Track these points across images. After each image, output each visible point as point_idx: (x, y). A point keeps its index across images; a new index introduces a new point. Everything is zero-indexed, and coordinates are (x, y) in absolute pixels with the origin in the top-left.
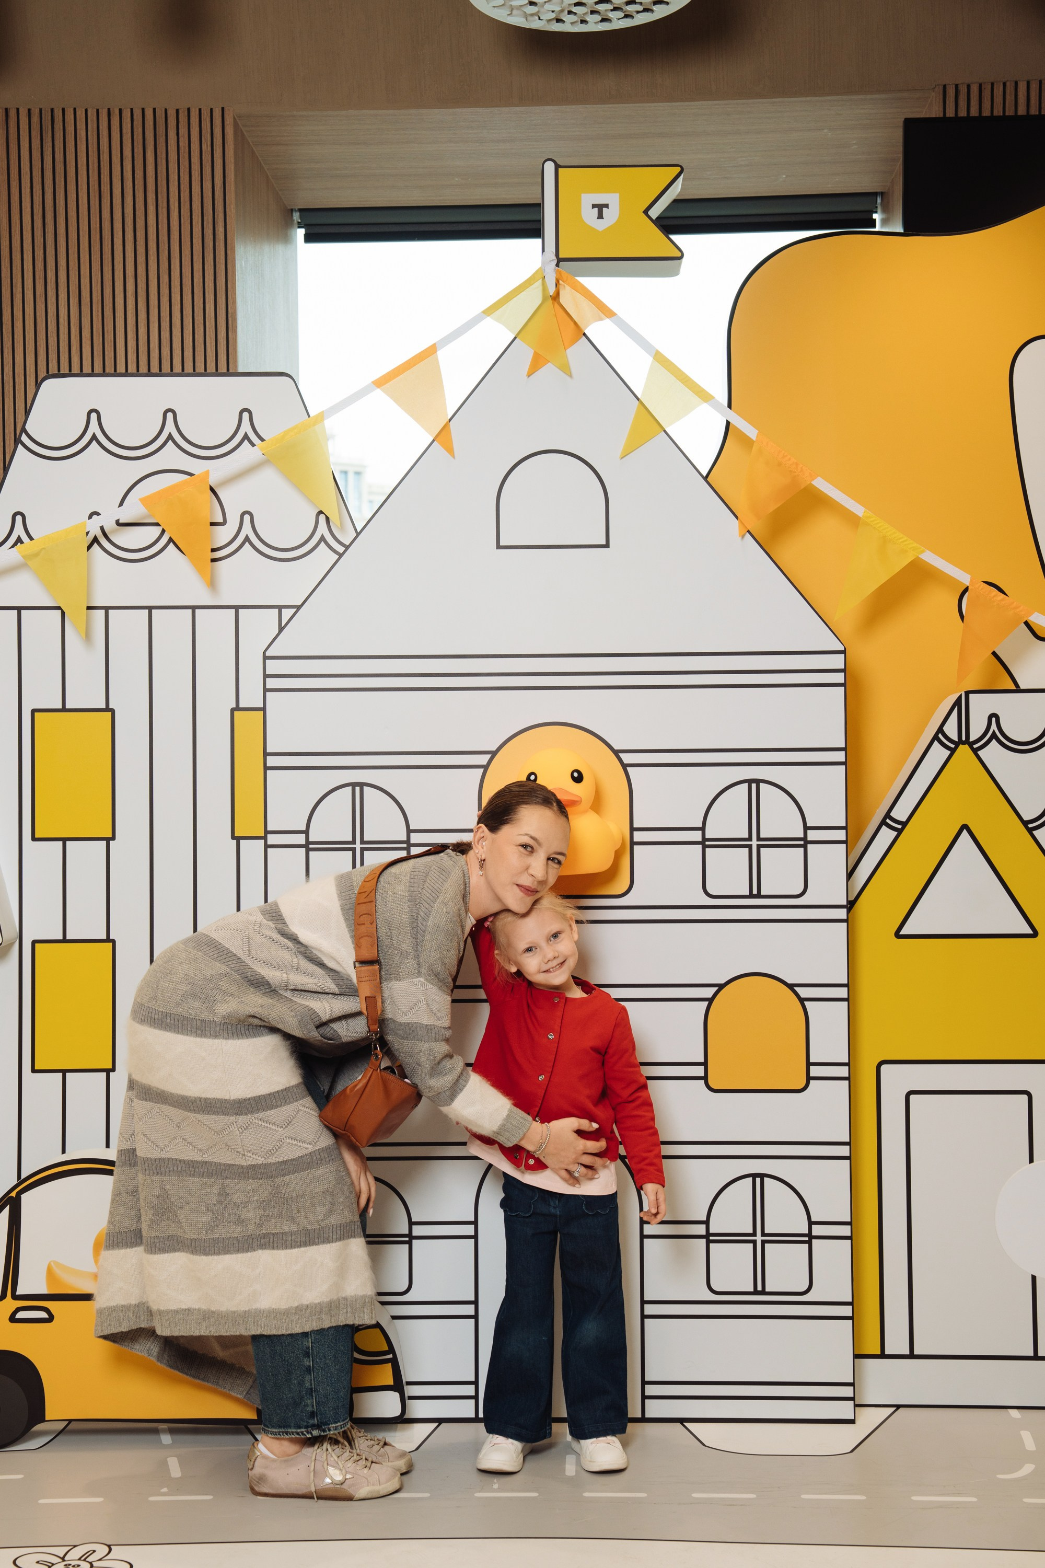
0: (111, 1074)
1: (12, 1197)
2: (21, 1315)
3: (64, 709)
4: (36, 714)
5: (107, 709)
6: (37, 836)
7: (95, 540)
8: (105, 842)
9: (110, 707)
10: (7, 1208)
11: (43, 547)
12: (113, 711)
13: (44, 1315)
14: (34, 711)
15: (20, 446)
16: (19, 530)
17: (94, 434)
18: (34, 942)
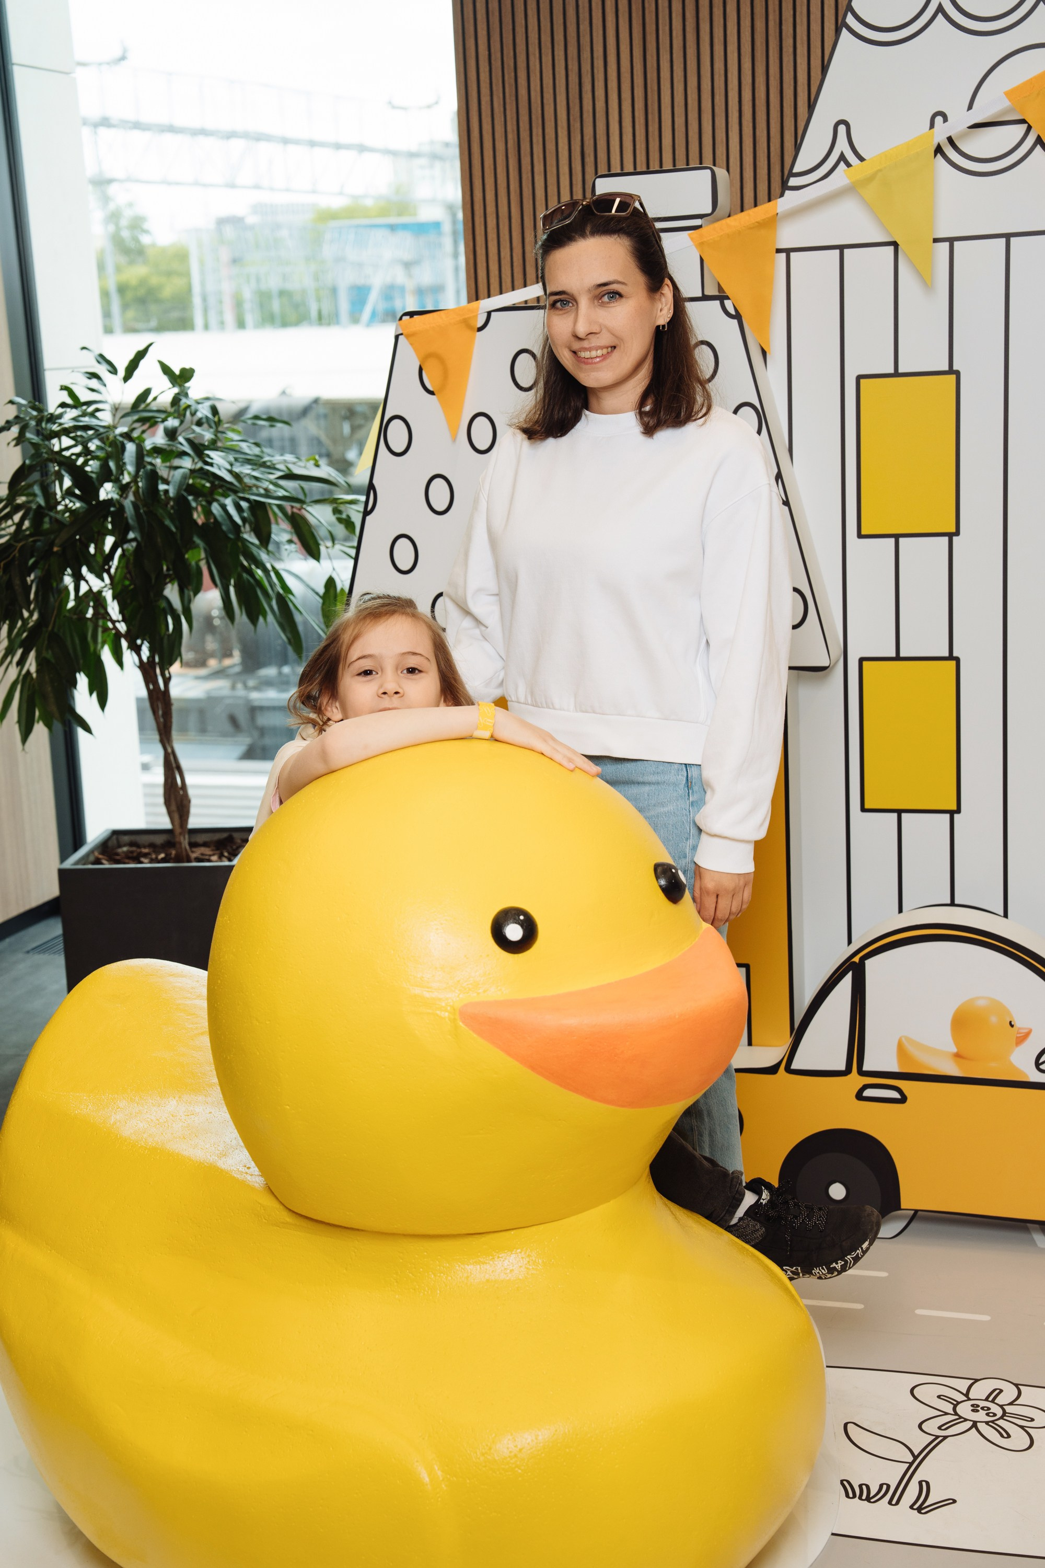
0: (956, 816)
1: (854, 962)
2: (868, 1093)
3: (897, 374)
4: (862, 381)
5: (951, 371)
6: (863, 532)
7: (939, 150)
8: (946, 539)
9: (955, 368)
10: (850, 974)
11: (879, 168)
12: (957, 374)
13: (895, 1095)
14: (859, 378)
15: (844, 31)
16: (842, 145)
17: (940, 5)
18: (862, 660)
